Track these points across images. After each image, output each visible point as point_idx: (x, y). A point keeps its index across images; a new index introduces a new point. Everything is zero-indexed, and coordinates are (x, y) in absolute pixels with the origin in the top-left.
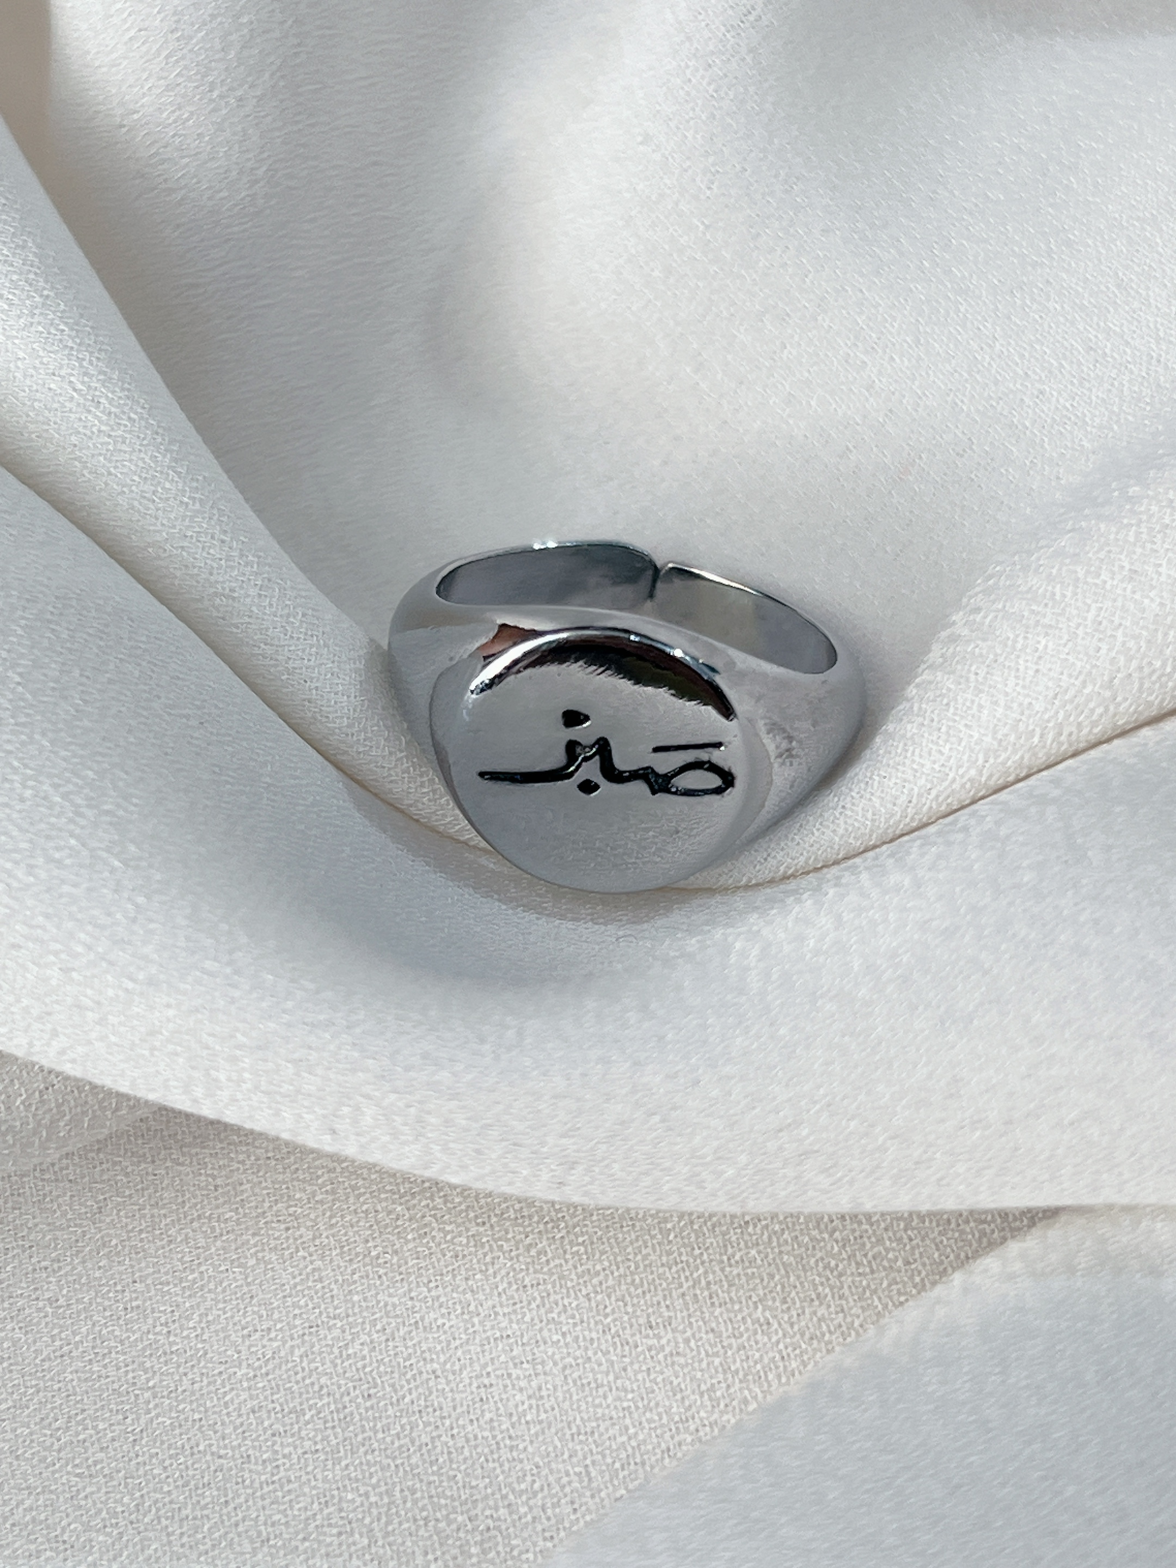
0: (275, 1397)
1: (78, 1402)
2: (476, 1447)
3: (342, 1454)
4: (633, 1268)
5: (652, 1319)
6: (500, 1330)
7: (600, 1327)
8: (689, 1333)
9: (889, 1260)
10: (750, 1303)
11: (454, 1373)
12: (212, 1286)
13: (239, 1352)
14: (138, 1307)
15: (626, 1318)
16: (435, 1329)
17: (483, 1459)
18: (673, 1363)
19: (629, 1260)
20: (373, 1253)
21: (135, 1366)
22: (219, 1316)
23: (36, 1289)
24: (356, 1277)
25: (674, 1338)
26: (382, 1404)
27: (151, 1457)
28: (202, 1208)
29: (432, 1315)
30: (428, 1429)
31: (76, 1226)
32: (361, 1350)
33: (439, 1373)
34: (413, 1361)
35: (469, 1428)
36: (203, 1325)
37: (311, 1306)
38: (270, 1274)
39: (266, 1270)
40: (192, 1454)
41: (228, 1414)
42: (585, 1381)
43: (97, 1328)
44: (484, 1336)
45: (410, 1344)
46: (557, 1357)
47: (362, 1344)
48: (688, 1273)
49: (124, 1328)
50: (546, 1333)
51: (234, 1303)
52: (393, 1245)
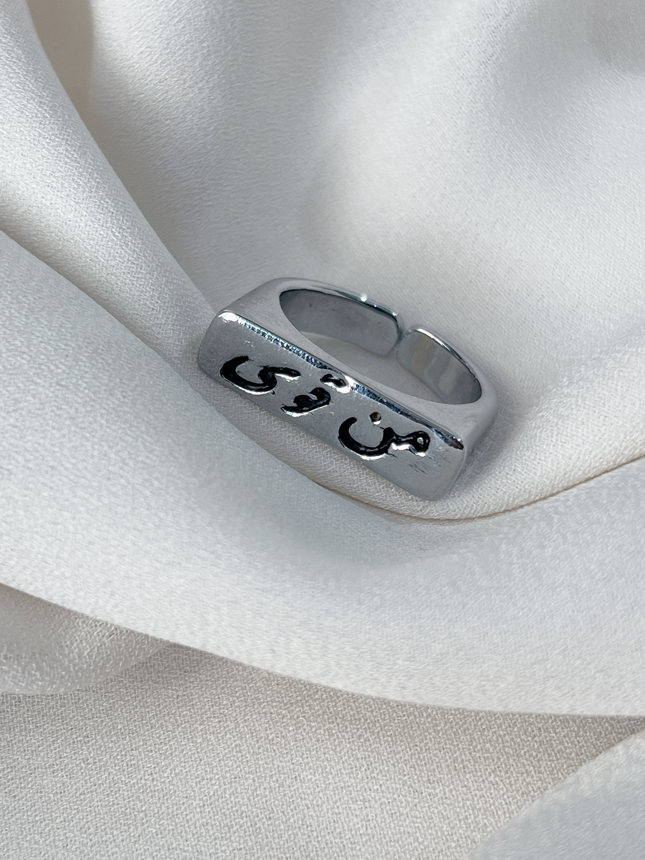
0: (216, 817)
1: (101, 819)
2: (332, 848)
3: (255, 850)
4: (419, 750)
5: (431, 778)
6: (344, 782)
7: (401, 782)
8: (452, 787)
9: (567, 754)
10: (487, 772)
11: (318, 806)
12: (177, 753)
13: (194, 791)
14: (135, 764)
15: (416, 777)
16: (306, 781)
17: (336, 855)
18: (443, 803)
19: (416, 746)
20: (270, 737)
21: (134, 798)
22: (182, 770)
23: (75, 753)
24: (261, 750)
25: (444, 789)
26: (277, 823)
27: (145, 851)
28: (170, 708)
29: (305, 773)
30: (304, 837)
31: (97, 717)
32: (264, 792)
33: (310, 806)
34: (294, 799)
35: (328, 837)
36: (173, 775)
37: (235, 766)
38: (211, 747)
39: (208, 745)
40: (169, 849)
41: (189, 827)
42: (393, 812)
43: (111, 777)
44: (335, 785)
45: (292, 789)
46: (377, 798)
47: (265, 789)
48: (450, 755)
49: (127, 776)
50: (370, 785)
51: (190, 763)
52: (281, 733)
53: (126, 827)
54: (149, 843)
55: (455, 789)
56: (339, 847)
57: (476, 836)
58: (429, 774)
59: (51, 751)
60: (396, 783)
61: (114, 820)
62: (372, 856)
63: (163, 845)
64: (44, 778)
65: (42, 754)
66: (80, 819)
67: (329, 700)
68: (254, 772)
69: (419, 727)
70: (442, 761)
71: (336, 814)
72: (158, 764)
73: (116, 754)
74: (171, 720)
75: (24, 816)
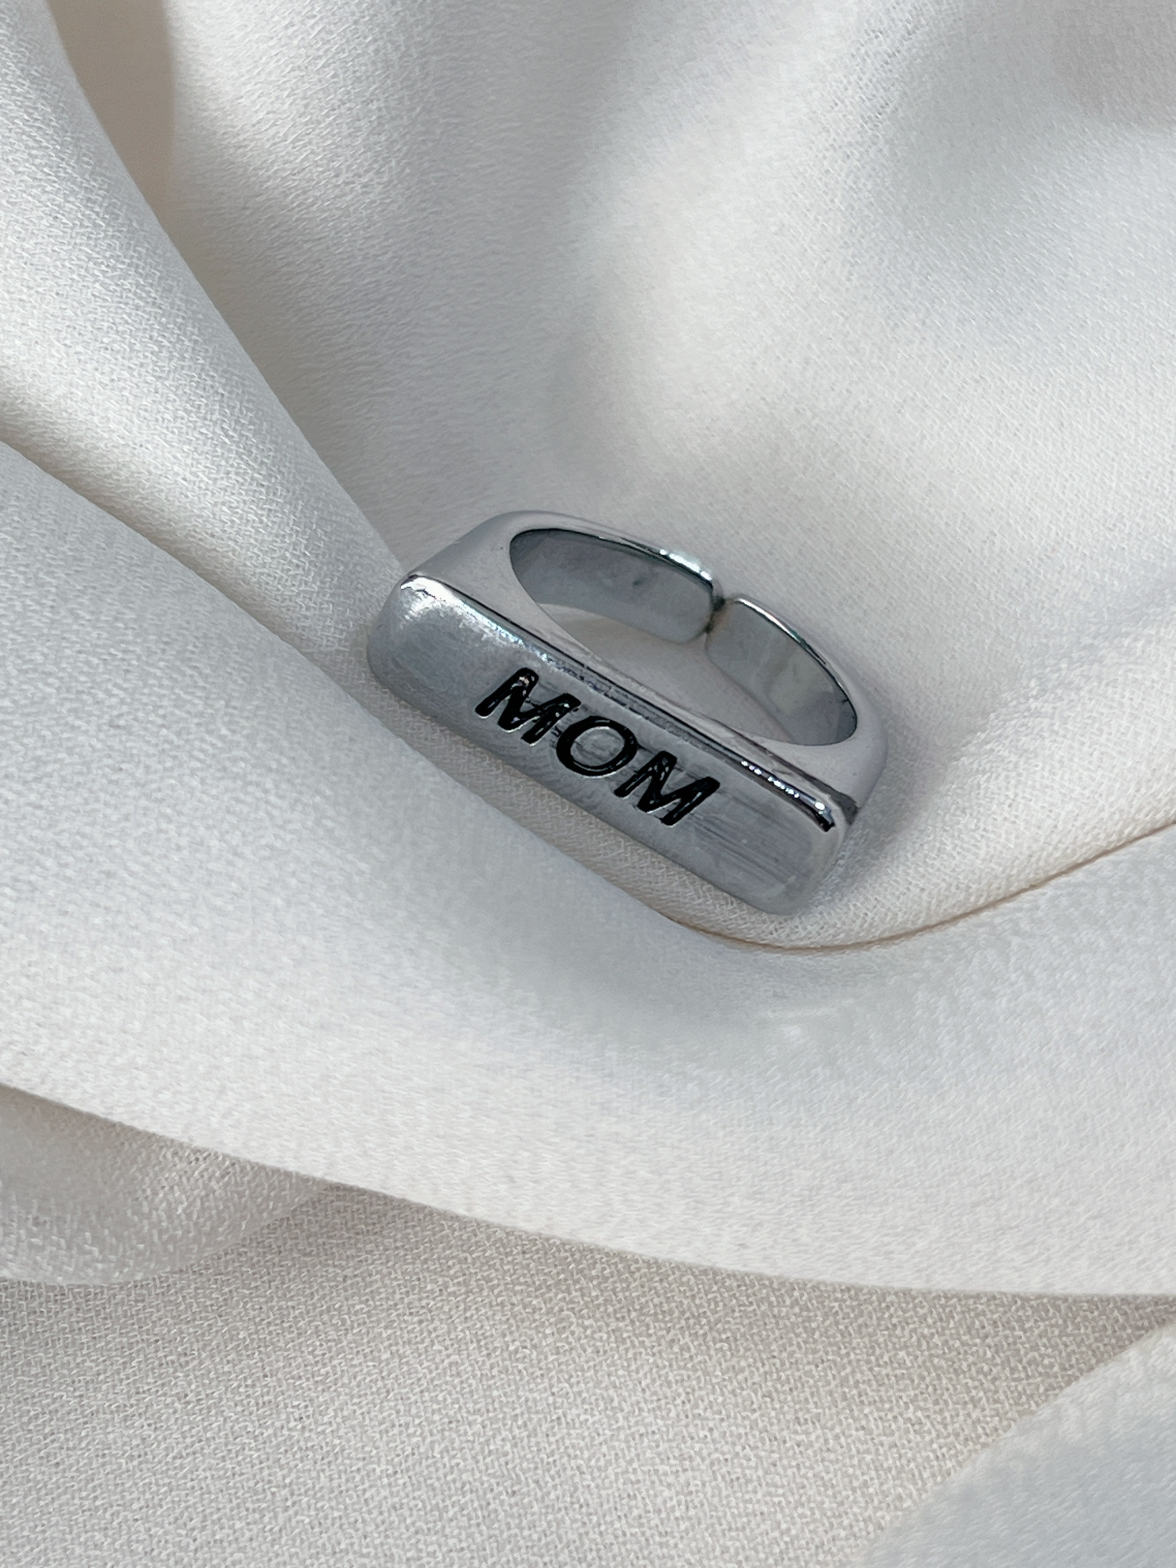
0: (417, 1494)
1: (212, 1501)
2: (624, 1544)
3: (488, 1551)
4: (778, 1365)
5: (800, 1415)
6: (646, 1426)
7: (747, 1423)
8: (838, 1430)
9: (1045, 1367)
10: (901, 1403)
11: (599, 1469)
12: (346, 1380)
13: (377, 1448)
14: (270, 1402)
15: (773, 1414)
16: (578, 1424)
17: (632, 1556)
18: (823, 1460)
19: (774, 1357)
20: (512, 1348)
21: (270, 1462)
22: (354, 1411)
23: (163, 1385)
24: (495, 1372)
25: (824, 1434)
26: (526, 1501)
28: (331, 1299)
29: (574, 1411)
30: (575, 1526)
31: (201, 1318)
32: (503, 1446)
33: (584, 1469)
34: (557, 1457)
35: (617, 1525)
36: (339, 1420)
38: (405, 1368)
39: (401, 1364)
40: (335, 1553)
41: (369, 1512)
42: (734, 1477)
43: (230, 1424)
44: (628, 1432)
45: (552, 1439)
46: (705, 1452)
47: (503, 1440)
48: (834, 1372)
49: (257, 1424)
50: (692, 1429)
51: (370, 1398)
52: (532, 1340)
53: (257, 1516)
54: (298, 1543)
55: (843, 1433)
56: (638, 1542)
57: (883, 1517)
58: (797, 1407)
59: (121, 1381)
60: (737, 1426)
61: (235, 1502)
62: (697, 1557)
63: (324, 1545)
64: (110, 1429)
65: (104, 1387)
66: (173, 1502)
67: (615, 1278)
68: (483, 1410)
69: (777, 1323)
70: (820, 1384)
71: (632, 1483)
72: (311, 1400)
73: (236, 1384)
74: (334, 1322)
75: (73, 1498)
